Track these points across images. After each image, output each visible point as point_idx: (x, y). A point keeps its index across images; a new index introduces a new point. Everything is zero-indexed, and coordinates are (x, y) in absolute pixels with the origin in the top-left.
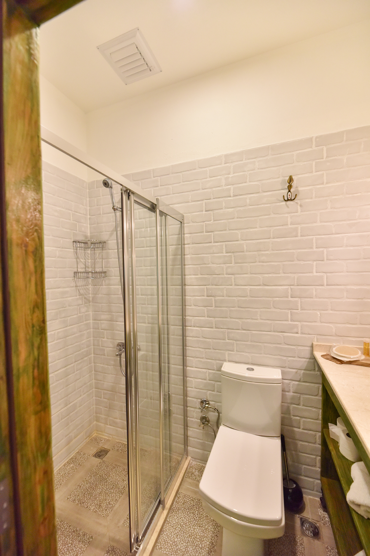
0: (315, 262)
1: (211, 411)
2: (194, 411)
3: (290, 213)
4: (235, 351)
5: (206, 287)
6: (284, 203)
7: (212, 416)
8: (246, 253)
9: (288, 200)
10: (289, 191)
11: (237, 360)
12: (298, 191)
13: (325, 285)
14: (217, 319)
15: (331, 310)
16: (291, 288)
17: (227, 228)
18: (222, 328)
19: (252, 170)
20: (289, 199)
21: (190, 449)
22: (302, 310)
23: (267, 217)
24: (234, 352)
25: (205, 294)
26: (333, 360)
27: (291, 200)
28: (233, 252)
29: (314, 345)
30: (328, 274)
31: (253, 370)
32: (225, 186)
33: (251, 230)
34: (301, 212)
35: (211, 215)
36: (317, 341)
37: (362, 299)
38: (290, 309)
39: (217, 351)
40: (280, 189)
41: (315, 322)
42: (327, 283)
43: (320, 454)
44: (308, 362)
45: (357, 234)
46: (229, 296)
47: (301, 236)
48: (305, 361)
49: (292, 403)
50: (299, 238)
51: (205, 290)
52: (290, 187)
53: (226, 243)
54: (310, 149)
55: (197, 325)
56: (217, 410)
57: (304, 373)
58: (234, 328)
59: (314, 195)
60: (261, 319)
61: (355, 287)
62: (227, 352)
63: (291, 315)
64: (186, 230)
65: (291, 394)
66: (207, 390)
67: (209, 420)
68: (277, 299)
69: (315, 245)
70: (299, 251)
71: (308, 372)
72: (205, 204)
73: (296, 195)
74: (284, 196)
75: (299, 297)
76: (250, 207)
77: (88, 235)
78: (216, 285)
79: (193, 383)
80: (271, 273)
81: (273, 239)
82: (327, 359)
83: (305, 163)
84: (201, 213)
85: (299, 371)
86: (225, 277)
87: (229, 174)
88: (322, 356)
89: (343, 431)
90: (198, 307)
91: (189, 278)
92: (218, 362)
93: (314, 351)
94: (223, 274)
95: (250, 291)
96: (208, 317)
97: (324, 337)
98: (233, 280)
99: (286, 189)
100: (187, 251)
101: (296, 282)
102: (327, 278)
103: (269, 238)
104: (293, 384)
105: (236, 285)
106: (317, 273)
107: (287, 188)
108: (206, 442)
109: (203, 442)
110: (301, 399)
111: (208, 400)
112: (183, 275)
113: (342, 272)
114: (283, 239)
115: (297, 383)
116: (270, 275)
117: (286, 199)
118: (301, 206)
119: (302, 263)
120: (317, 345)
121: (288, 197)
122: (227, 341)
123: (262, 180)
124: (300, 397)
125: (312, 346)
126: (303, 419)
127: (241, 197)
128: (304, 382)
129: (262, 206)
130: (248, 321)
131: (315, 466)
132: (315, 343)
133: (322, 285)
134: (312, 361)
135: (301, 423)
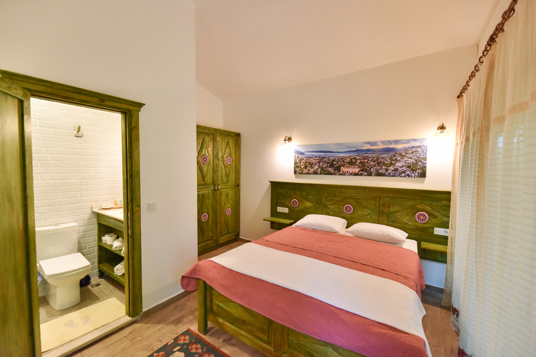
0: (92, 168)
3: (78, 143)
4: (42, 220)
6: (75, 138)
8: (50, 161)
9: (77, 137)
10: (78, 133)
11: (44, 225)
12: (83, 133)
13: (97, 178)
15: (101, 190)
16: (80, 181)
19: (53, 115)
22: (86, 191)
23: (64, 143)
26: (104, 210)
27: (79, 137)
28: (39, 160)
29: (93, 207)
30: (99, 174)
31: (59, 226)
33: (54, 149)
34: (85, 143)
36: (94, 205)
38: (80, 191)
40: (73, 130)
41: (93, 196)
44: (90, 215)
45: (111, 157)
47: (85, 155)
48: (88, 215)
49: (81, 238)
52: (79, 131)
54: (89, 115)
57: (88, 221)
58: (41, 206)
59: (91, 137)
60: (61, 198)
63: (80, 194)
65: (81, 233)
68: (72, 187)
69: (92, 160)
70: (84, 162)
71: (90, 220)
73: (82, 135)
74: (75, 134)
75: (85, 185)
76: (53, 135)
81: (68, 155)
82: (101, 210)
83: (86, 121)
88: (98, 210)
93: (93, 210)
95: (53, 183)
97: (97, 202)
98: (39, 177)
101: (82, 178)
102: (98, 176)
103: (66, 155)
104: (82, 228)
105: (42, 180)
106: (93, 173)
107: (77, 131)
110: (87, 234)
113: (105, 173)
114: (75, 156)
115: (84, 227)
116: (67, 174)
117: (76, 136)
118: (84, 141)
119: (86, 168)
120: (94, 206)
121: (78, 135)
123: (61, 122)
124: (86, 234)
125: (92, 208)
126: (88, 244)
127: (45, 128)
128: (88, 226)
129: (61, 136)
130: (52, 200)
131: (95, 263)
132: (93, 206)
133: (96, 179)
134: (92, 214)
135: (87, 246)
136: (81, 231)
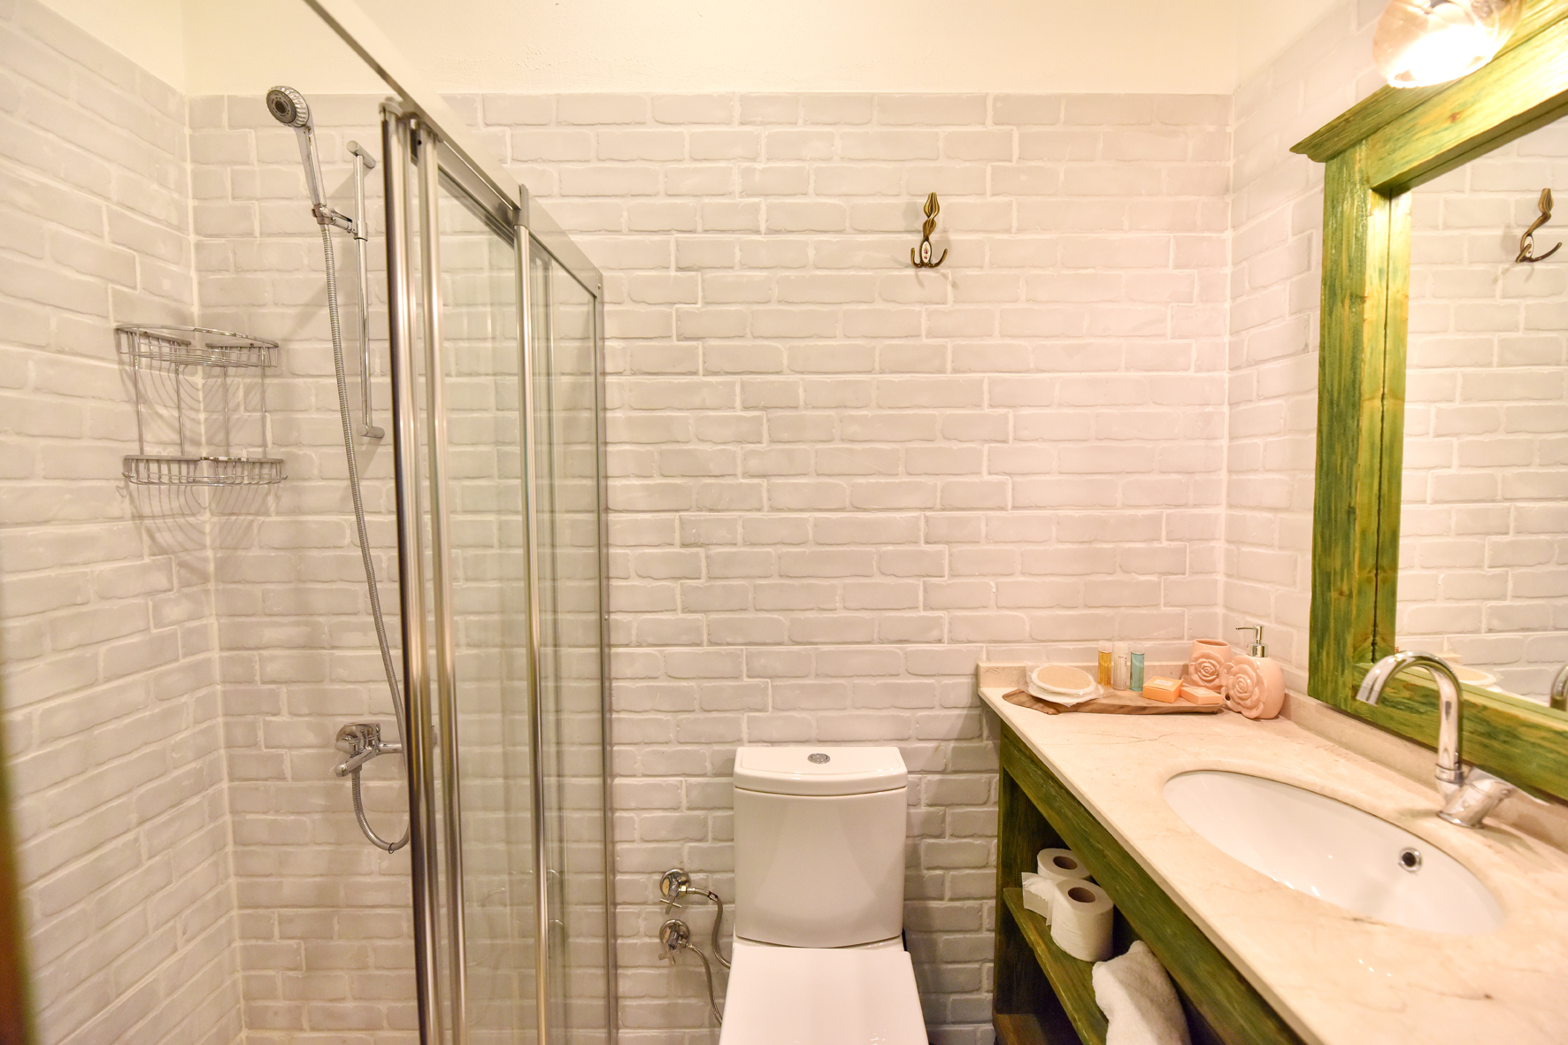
0: (986, 446)
1: (693, 903)
2: (638, 915)
3: (925, 303)
4: (770, 709)
5: (678, 514)
6: (912, 272)
7: (698, 917)
8: (804, 412)
9: (922, 264)
10: (927, 239)
11: (776, 736)
12: (948, 241)
13: (1010, 507)
14: (713, 616)
15: (1023, 573)
16: (926, 517)
17: (748, 330)
18: (729, 644)
19: (823, 160)
20: (926, 261)
21: (626, 1036)
22: (953, 576)
23: (864, 307)
24: (767, 711)
25: (677, 540)
26: (1035, 707)
27: (930, 265)
28: (765, 408)
29: (982, 671)
30: (1018, 479)
31: (826, 758)
32: (742, 197)
33: (821, 343)
34: (954, 302)
35: (697, 285)
36: (989, 659)
37: (1090, 542)
38: (924, 576)
39: (715, 714)
40: (902, 229)
41: (984, 607)
42: (1013, 502)
43: (991, 954)
44: (966, 717)
45: (1083, 374)
46: (753, 544)
47: (955, 371)
48: (959, 716)
49: (923, 836)
50: (949, 376)
51: (677, 524)
52: (929, 226)
53: (745, 377)
54: (980, 128)
55: (651, 640)
56: (716, 897)
57: (954, 748)
58: (768, 641)
59: (987, 259)
60: (845, 608)
61: (1076, 513)
62: (746, 715)
63: (925, 590)
64: (611, 328)
65: (923, 809)
66: (681, 842)
67: (689, 931)
68: (890, 548)
69: (986, 397)
70: (949, 411)
71: (964, 744)
72: (677, 246)
73: (945, 252)
74: (913, 251)
75: (947, 543)
76: (818, 272)
77: (192, 314)
78: (711, 510)
79: (636, 826)
80: (874, 474)
81: (881, 373)
82: (1021, 704)
83: (967, 164)
84: (663, 273)
85: (943, 744)
86: (741, 484)
87: (754, 160)
88: (1006, 697)
89: (1060, 886)
90: (650, 580)
91: (621, 488)
92: (716, 747)
93: (981, 685)
94: (735, 475)
95: (816, 525)
96: (684, 611)
97: (1004, 647)
98: (765, 495)
99: (919, 232)
100: (612, 398)
101: (938, 500)
102: (1013, 489)
103: (869, 372)
104: (929, 781)
105: (773, 509)
106: (990, 474)
107: (921, 229)
108: (680, 1001)
109: (669, 1004)
110: (948, 819)
111: (686, 870)
112: (600, 476)
113: (1048, 473)
114: (907, 377)
115: (937, 777)
116: (872, 480)
117: (917, 261)
118: (954, 285)
119: (955, 446)
120: (988, 670)
121: (924, 255)
122: (747, 680)
123: (853, 195)
124: (944, 815)
125: (976, 675)
126: (952, 873)
127: (791, 237)
128: (955, 772)
129: (853, 272)
130: (809, 615)
131: (978, 990)
132: (983, 665)
133: (1002, 509)
134: (976, 712)
135: (948, 884)
136: (924, 798)
